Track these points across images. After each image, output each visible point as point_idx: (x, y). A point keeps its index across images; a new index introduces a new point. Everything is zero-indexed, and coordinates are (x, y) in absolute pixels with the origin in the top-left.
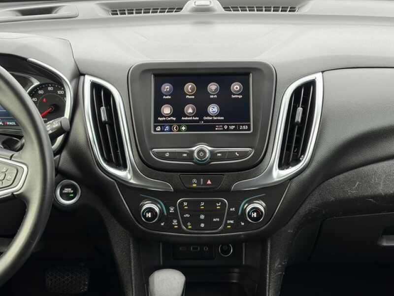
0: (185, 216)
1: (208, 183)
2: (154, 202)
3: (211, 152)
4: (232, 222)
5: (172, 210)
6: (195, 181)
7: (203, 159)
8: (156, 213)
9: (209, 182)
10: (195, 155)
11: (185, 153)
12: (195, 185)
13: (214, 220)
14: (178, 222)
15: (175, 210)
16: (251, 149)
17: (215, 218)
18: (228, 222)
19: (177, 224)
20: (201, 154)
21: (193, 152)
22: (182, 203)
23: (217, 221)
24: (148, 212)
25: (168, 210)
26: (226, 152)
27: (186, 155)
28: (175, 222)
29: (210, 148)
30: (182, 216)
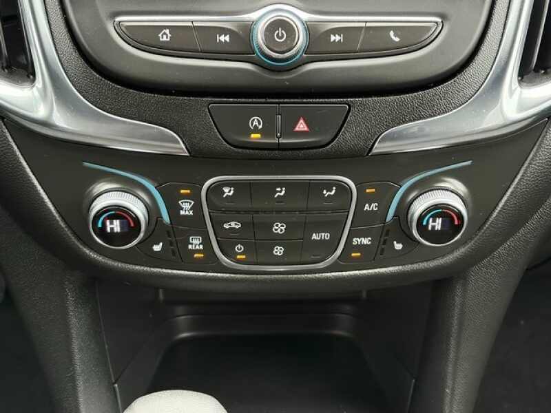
0: (226, 226)
1: (297, 129)
2: (129, 187)
3: (310, 28)
4: (366, 241)
5: (186, 208)
6: (256, 121)
7: (287, 55)
8: (136, 220)
9: (301, 126)
10: (259, 37)
11: (223, 31)
12: (259, 136)
13: (315, 237)
14: (206, 242)
15: (197, 208)
16: (439, 20)
17: (318, 232)
18: (356, 241)
19: (201, 247)
20: (280, 36)
21: (248, 28)
22: (216, 189)
23: (322, 241)
24: (112, 218)
25: (173, 209)
26: (361, 28)
27: (227, 38)
28: (196, 243)
29: (306, 16)
30: (217, 225)
